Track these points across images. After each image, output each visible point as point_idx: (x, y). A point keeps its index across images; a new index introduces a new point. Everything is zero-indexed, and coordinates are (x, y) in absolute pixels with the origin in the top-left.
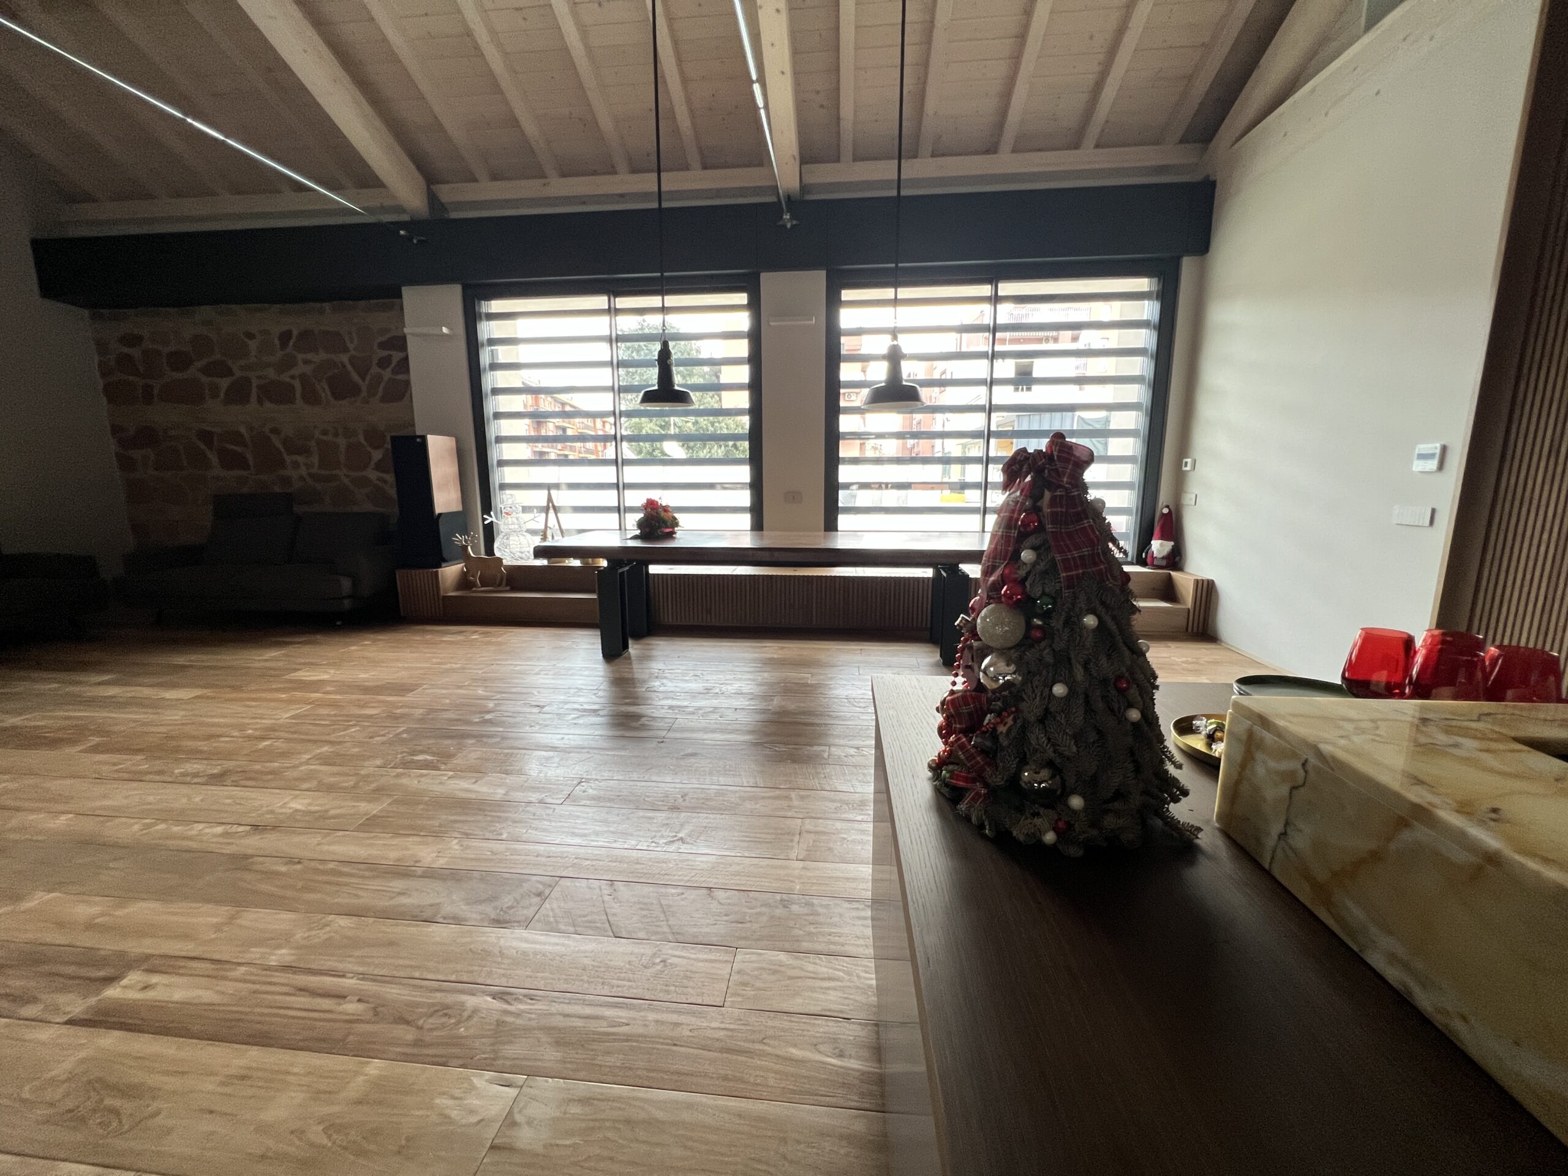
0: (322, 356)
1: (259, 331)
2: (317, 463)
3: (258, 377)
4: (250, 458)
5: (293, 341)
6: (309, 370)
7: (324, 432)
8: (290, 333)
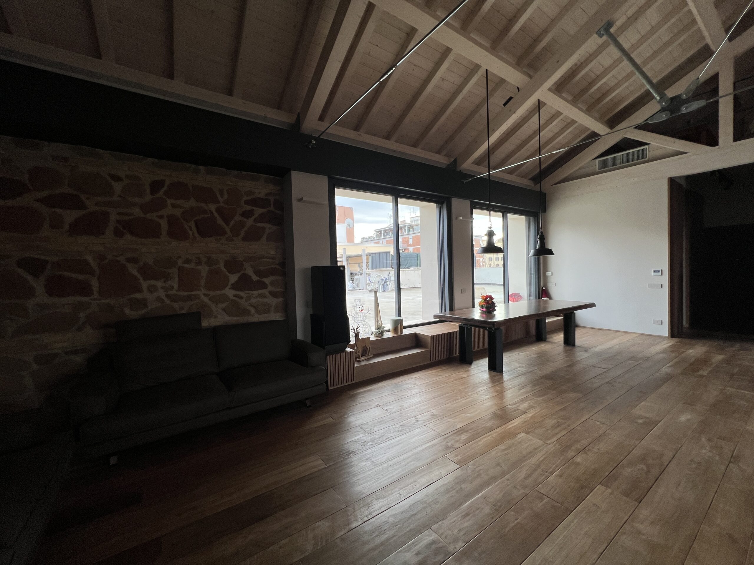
0: (192, 203)
1: (127, 176)
2: (176, 286)
3: (120, 214)
4: (95, 285)
5: (165, 188)
6: (178, 212)
7: (188, 261)
8: (163, 182)
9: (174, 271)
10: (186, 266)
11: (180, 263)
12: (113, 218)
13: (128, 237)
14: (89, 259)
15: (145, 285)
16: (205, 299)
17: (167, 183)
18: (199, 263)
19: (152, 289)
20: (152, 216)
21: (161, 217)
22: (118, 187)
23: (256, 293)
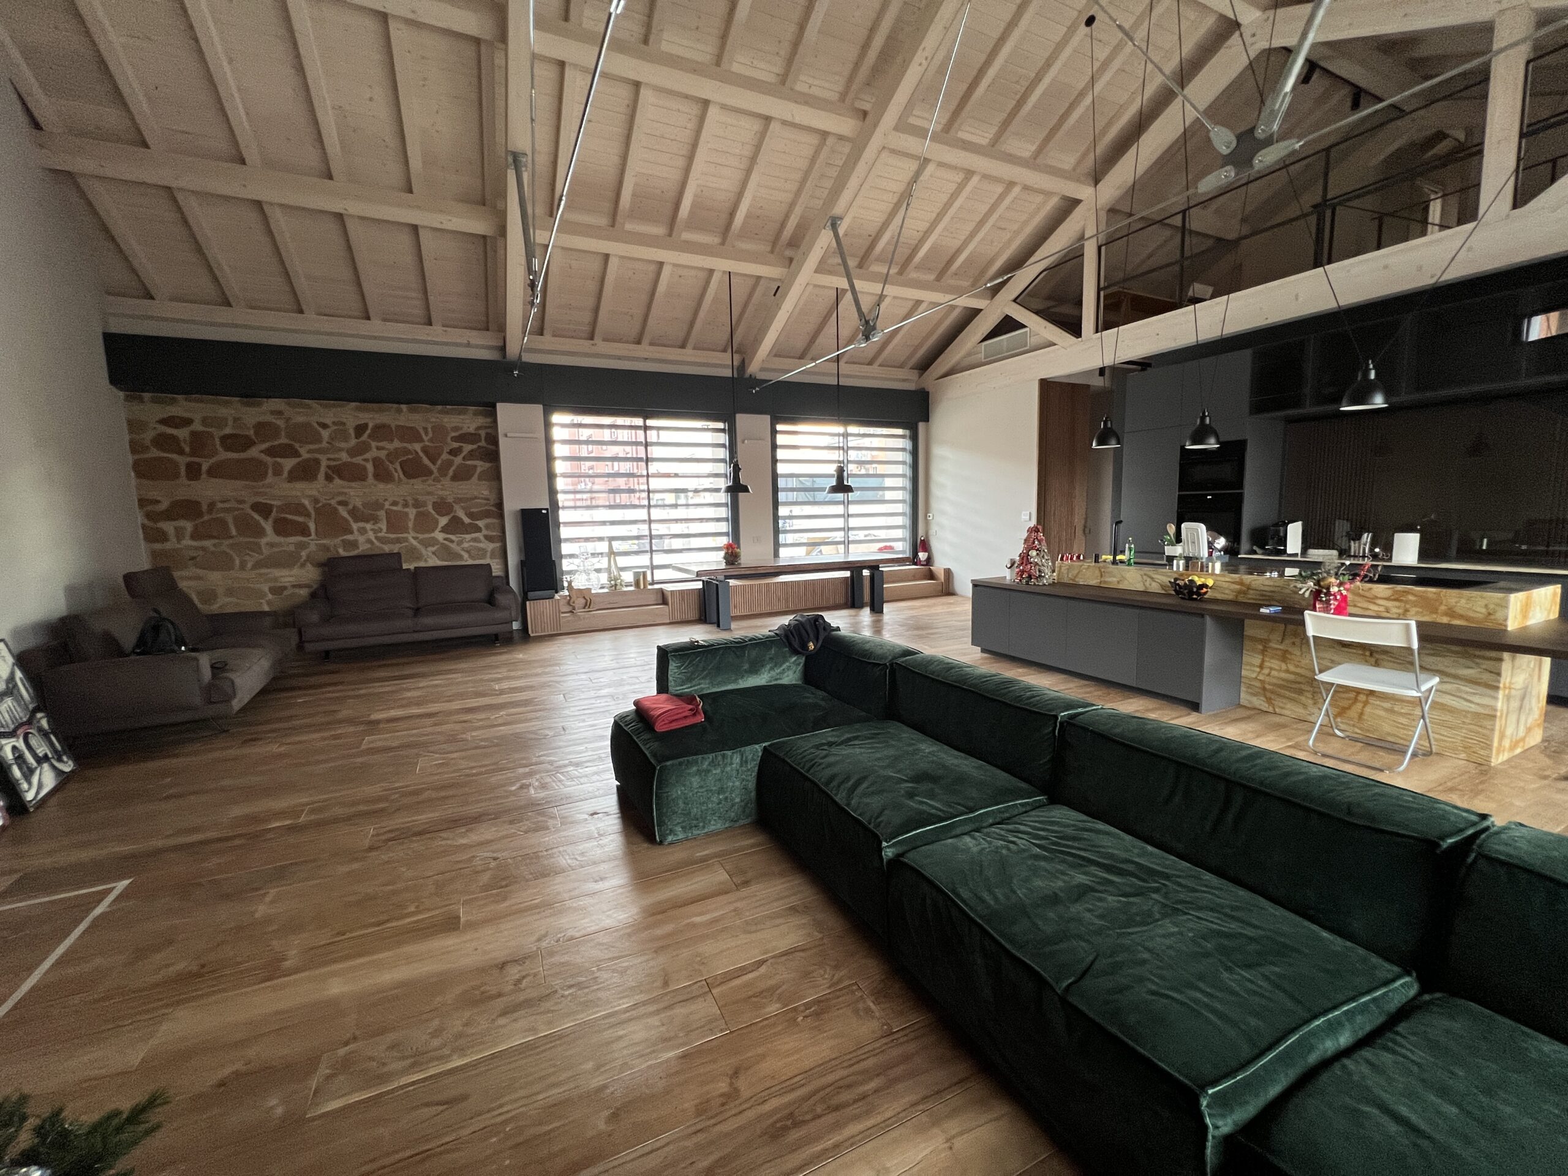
0: (396, 444)
1: (334, 423)
2: (384, 528)
3: (329, 459)
4: (312, 526)
5: (368, 432)
6: (382, 454)
7: (395, 503)
8: (366, 426)
9: (382, 514)
10: (394, 508)
11: (387, 505)
12: (324, 463)
13: (338, 481)
14: (306, 502)
15: (355, 526)
16: (415, 542)
17: (371, 425)
18: (406, 505)
19: (362, 531)
20: (358, 460)
21: (366, 460)
22: (325, 434)
23: (468, 537)
